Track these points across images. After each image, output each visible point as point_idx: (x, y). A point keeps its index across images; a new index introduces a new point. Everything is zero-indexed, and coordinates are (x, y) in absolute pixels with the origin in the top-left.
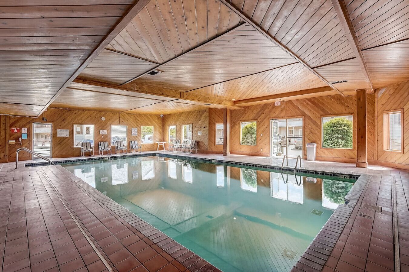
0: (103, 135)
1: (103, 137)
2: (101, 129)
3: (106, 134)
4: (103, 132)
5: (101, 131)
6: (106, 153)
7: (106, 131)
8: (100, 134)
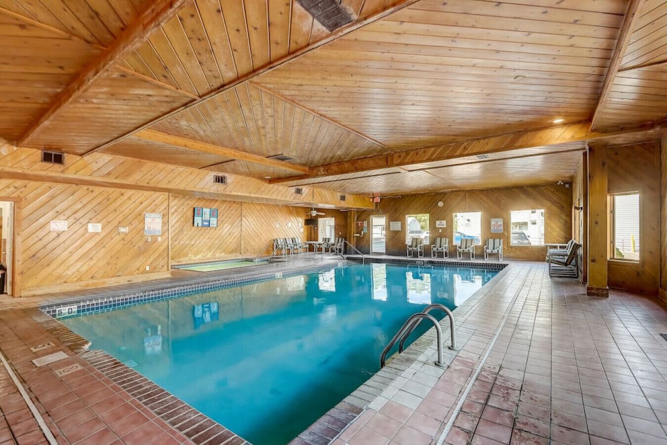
0: (441, 228)
1: (440, 231)
2: (438, 220)
3: (445, 226)
4: (441, 224)
5: (438, 222)
6: (440, 255)
7: (444, 222)
8: (437, 226)
